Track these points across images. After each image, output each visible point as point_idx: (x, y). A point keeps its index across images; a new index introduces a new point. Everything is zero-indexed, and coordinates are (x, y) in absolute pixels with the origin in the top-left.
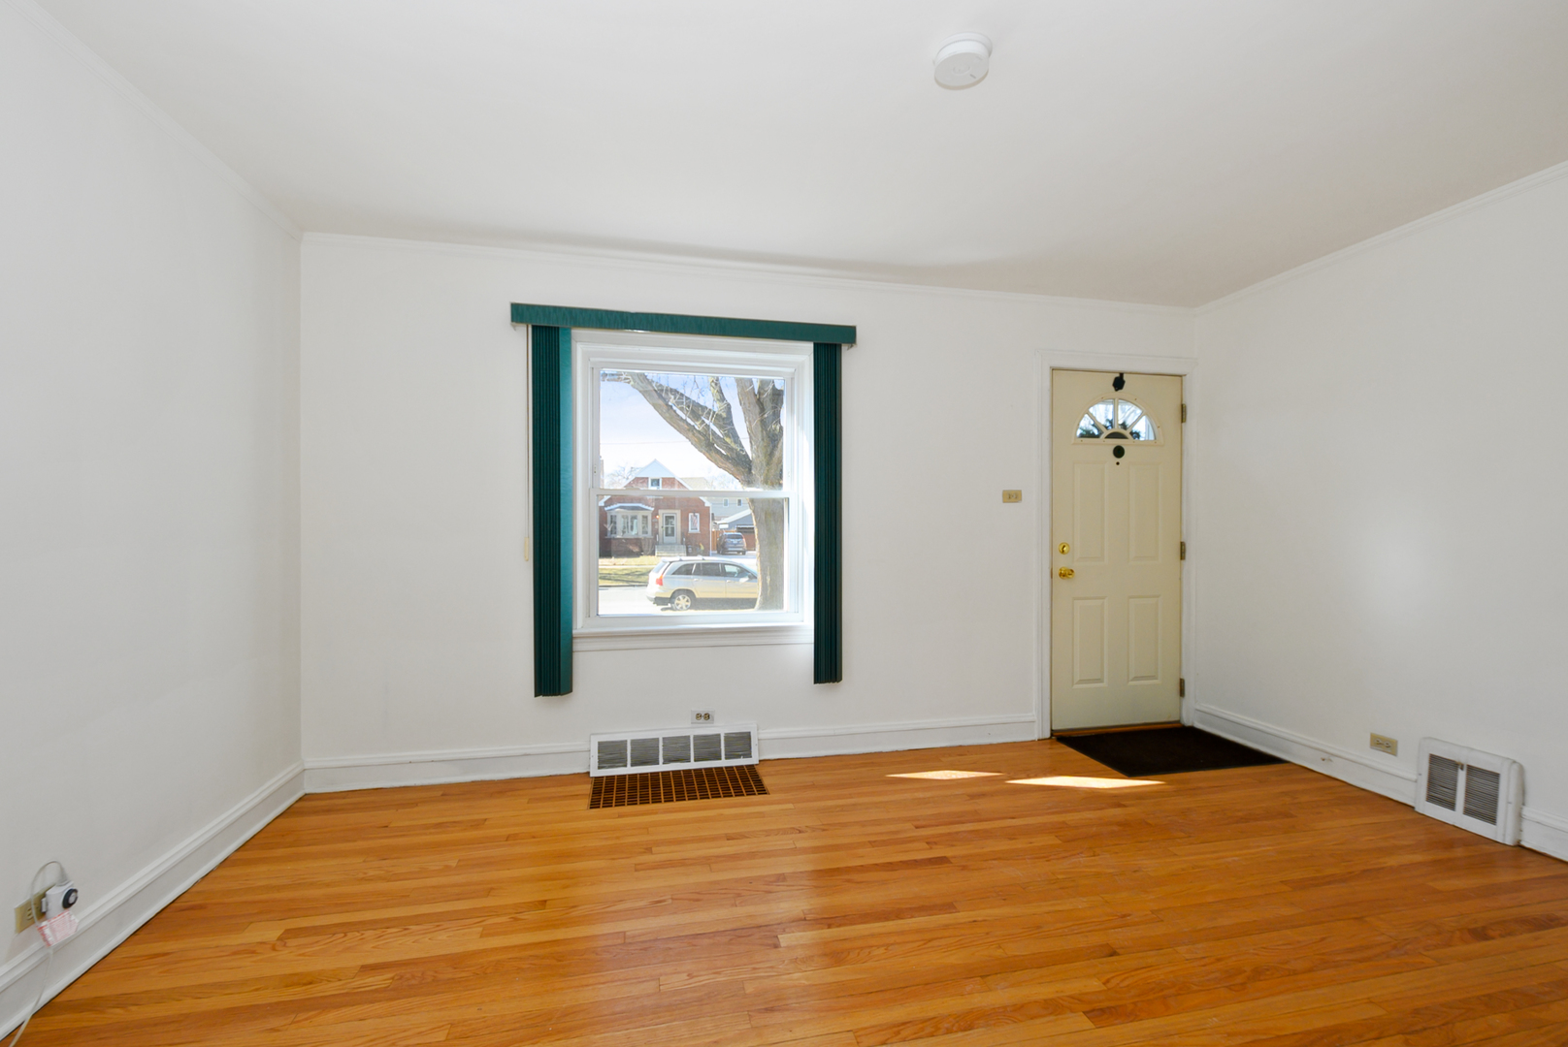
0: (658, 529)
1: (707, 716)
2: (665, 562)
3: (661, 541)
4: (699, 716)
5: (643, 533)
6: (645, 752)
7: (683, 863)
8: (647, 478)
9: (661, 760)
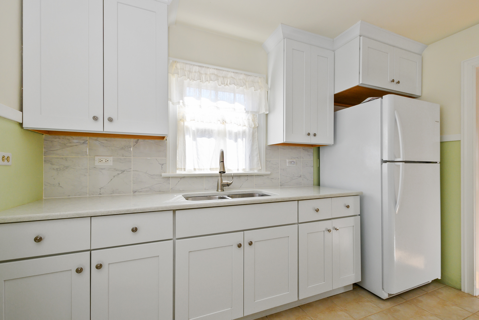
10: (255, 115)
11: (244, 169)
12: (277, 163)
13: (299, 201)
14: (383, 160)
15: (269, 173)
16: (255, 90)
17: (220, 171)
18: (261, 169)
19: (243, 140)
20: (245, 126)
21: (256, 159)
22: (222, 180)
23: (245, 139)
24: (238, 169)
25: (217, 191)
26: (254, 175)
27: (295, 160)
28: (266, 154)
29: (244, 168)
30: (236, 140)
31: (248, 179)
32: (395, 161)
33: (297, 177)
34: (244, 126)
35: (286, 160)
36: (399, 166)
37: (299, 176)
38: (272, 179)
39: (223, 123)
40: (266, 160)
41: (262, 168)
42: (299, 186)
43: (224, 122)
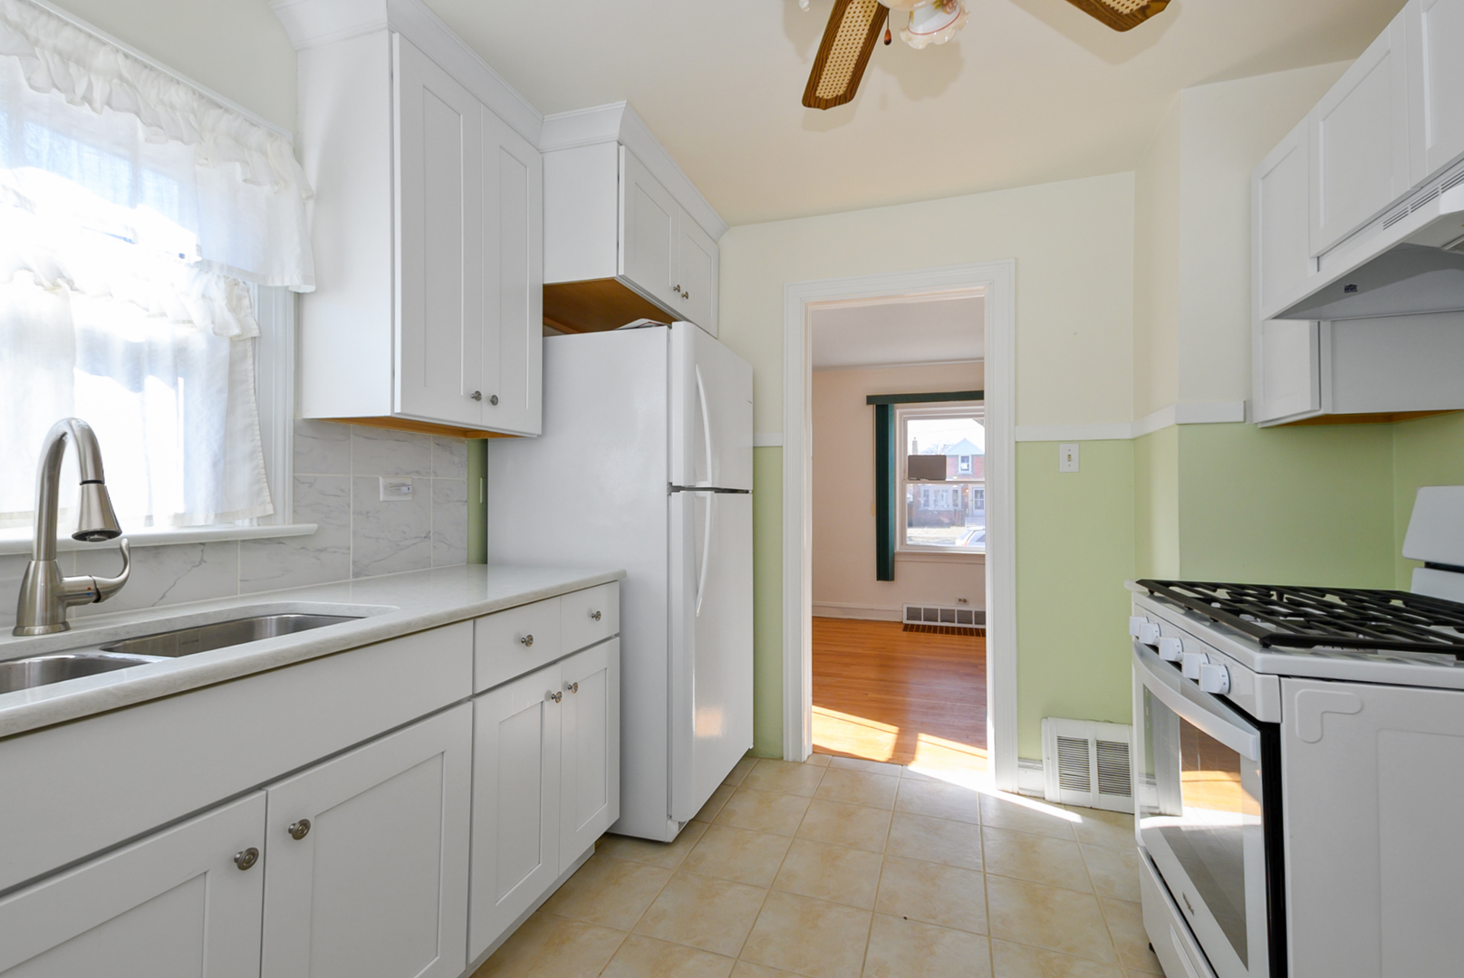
0: (967, 503)
1: (965, 601)
2: (970, 531)
3: (970, 513)
4: (960, 600)
5: (954, 505)
6: (931, 615)
7: (938, 647)
8: (958, 456)
9: (939, 620)
10: (241, 284)
11: (177, 517)
12: (342, 491)
13: (478, 621)
14: (674, 484)
15: (310, 527)
16: (245, 181)
17: (85, 528)
18: (270, 515)
19: (175, 384)
20: (190, 322)
21: (244, 476)
22: (53, 574)
23: (185, 383)
24: (149, 518)
25: (19, 630)
26: (236, 542)
27: (408, 481)
28: (296, 454)
29: (181, 510)
30: (136, 383)
31: (202, 561)
32: (697, 486)
33: (417, 537)
34: (184, 322)
35: (378, 479)
36: (704, 498)
37: (424, 535)
38: (321, 551)
39: (56, 285)
40: (294, 477)
41: (275, 509)
42: (422, 570)
43: (58, 280)
